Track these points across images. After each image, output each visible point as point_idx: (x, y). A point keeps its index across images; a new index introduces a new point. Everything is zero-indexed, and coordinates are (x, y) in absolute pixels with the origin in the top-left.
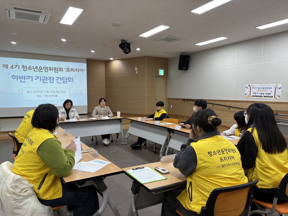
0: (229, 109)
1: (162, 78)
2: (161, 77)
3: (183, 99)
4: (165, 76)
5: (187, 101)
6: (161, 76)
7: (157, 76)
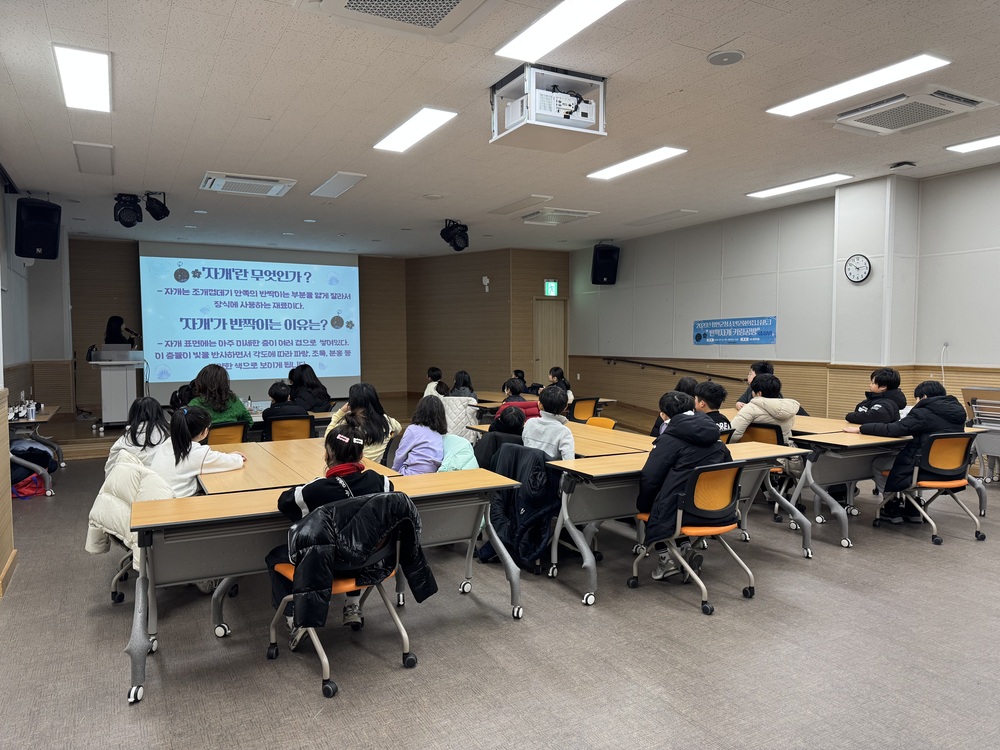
1: (555, 302)
3: (605, 358)
4: (560, 298)
5: (615, 364)
6: (551, 299)
7: (539, 297)
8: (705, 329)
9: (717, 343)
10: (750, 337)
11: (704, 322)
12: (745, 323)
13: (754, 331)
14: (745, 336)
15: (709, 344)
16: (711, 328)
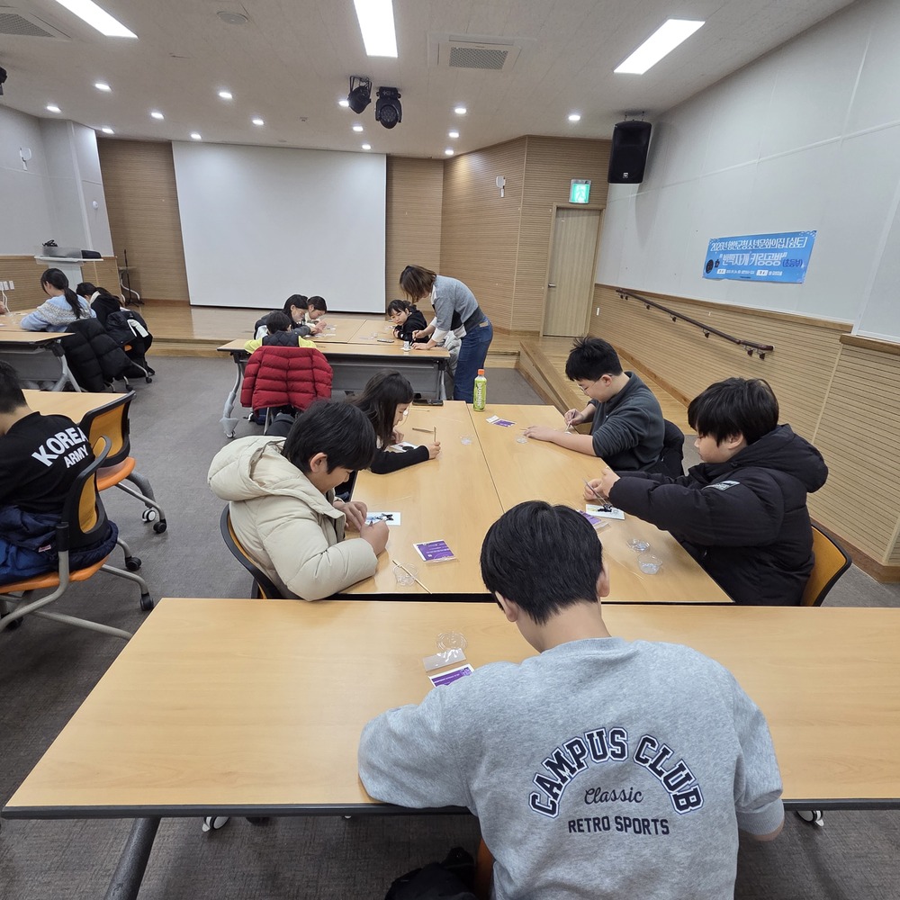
0: (707, 335)
1: (586, 212)
2: (579, 209)
3: (619, 290)
4: (590, 206)
5: (626, 298)
6: (577, 208)
7: (564, 205)
8: (719, 252)
9: (728, 276)
10: (770, 268)
11: (722, 240)
12: (769, 243)
13: (777, 258)
14: (764, 268)
15: (719, 278)
16: (726, 252)
